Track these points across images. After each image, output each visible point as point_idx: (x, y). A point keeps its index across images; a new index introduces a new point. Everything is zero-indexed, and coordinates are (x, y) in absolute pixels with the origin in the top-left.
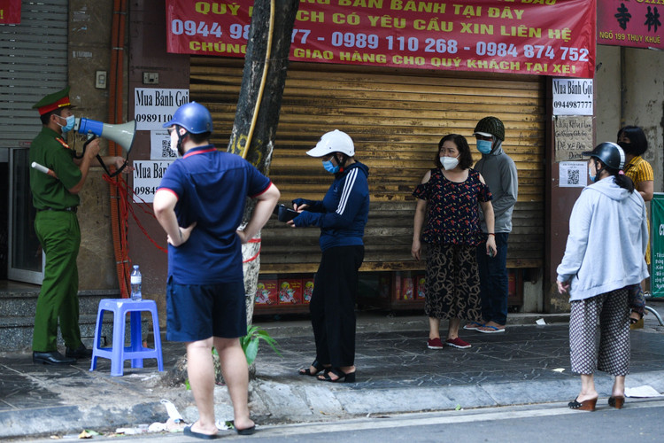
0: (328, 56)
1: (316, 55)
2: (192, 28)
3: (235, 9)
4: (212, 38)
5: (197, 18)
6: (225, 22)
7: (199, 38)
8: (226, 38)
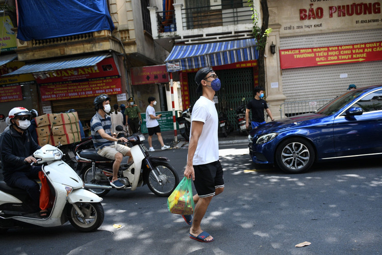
0: (69, 98)
1: (67, 98)
2: (46, 97)
3: (52, 93)
4: (49, 98)
5: (46, 95)
6: (51, 95)
7: (47, 98)
8: (51, 97)
